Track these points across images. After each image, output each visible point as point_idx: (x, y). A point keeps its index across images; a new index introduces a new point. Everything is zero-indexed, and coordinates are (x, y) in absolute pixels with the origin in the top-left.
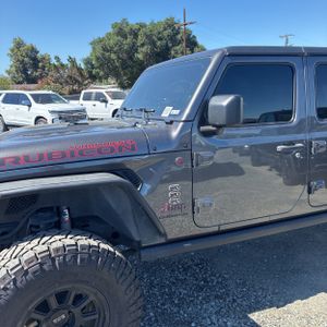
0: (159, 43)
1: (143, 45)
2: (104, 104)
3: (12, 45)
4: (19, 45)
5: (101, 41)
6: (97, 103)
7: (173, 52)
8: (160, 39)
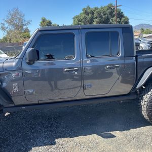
0: (104, 17)
1: (96, 18)
3: (41, 21)
4: (44, 20)
5: (77, 17)
7: (111, 21)
8: (104, 15)
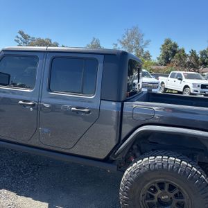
2: (180, 81)
6: (176, 80)
